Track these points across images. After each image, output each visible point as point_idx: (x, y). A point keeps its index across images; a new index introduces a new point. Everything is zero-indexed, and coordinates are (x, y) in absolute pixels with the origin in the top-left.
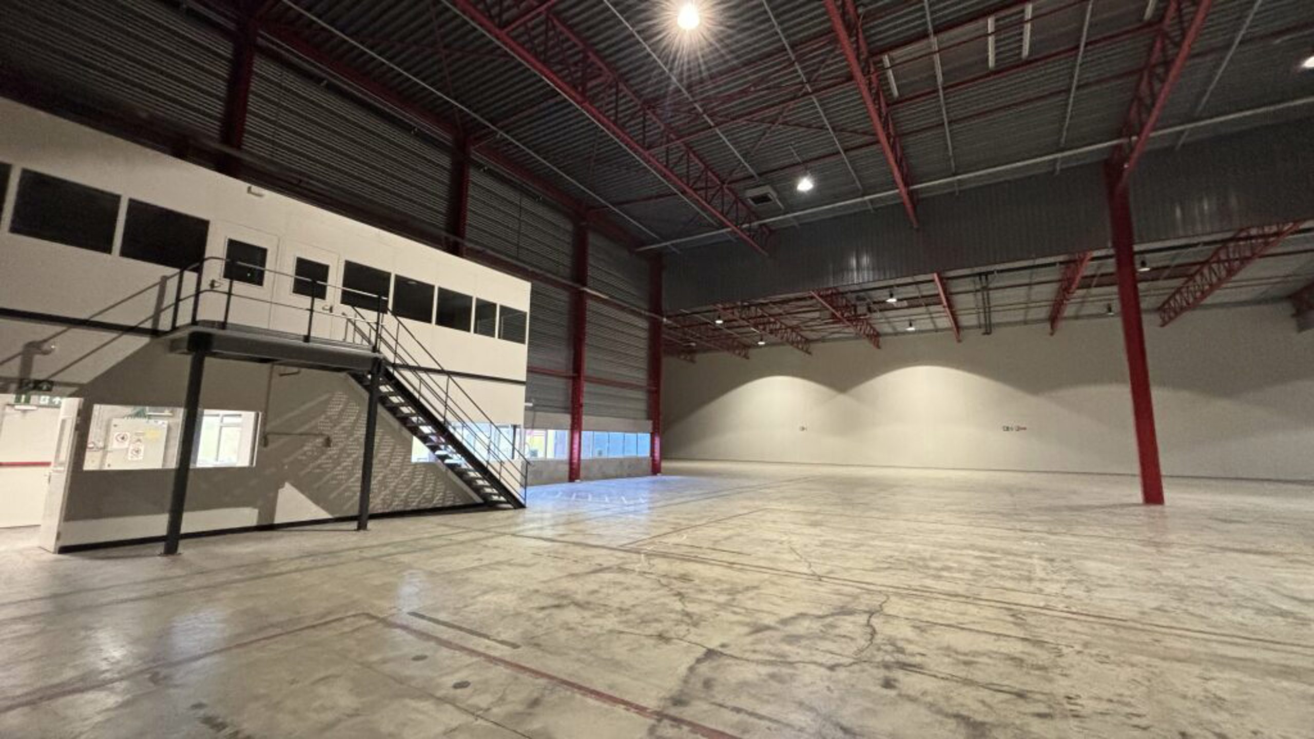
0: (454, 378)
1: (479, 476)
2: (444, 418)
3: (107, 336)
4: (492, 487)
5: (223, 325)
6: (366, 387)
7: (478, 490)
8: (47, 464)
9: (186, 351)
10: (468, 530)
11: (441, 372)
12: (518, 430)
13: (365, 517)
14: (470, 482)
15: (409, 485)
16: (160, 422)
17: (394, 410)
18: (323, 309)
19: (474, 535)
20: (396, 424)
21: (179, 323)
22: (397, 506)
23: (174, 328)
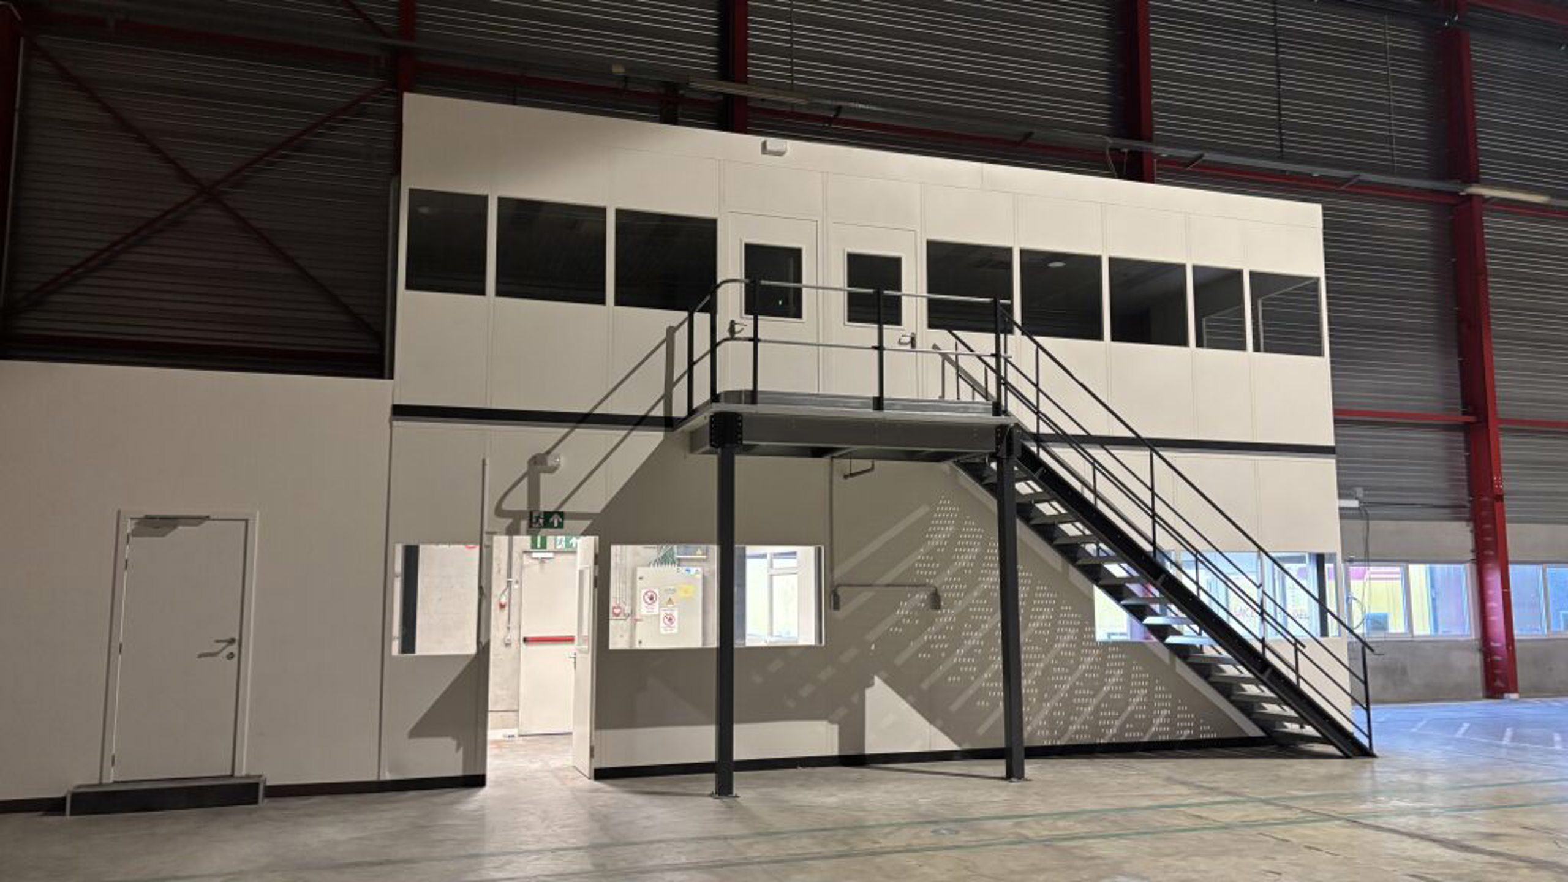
0: (1168, 454)
1: (1247, 674)
2: (1153, 543)
3: (615, 434)
4: (1281, 701)
5: (753, 396)
6: (991, 488)
7: (1248, 707)
8: (570, 640)
9: (708, 447)
10: (1236, 797)
11: (1136, 442)
12: (1328, 566)
13: (1018, 753)
14: (1227, 688)
15: (1097, 691)
16: (693, 570)
17: (1047, 530)
18: (900, 343)
19: (1254, 813)
20: (1054, 559)
21: (696, 404)
22: (1076, 732)
23: (692, 412)
